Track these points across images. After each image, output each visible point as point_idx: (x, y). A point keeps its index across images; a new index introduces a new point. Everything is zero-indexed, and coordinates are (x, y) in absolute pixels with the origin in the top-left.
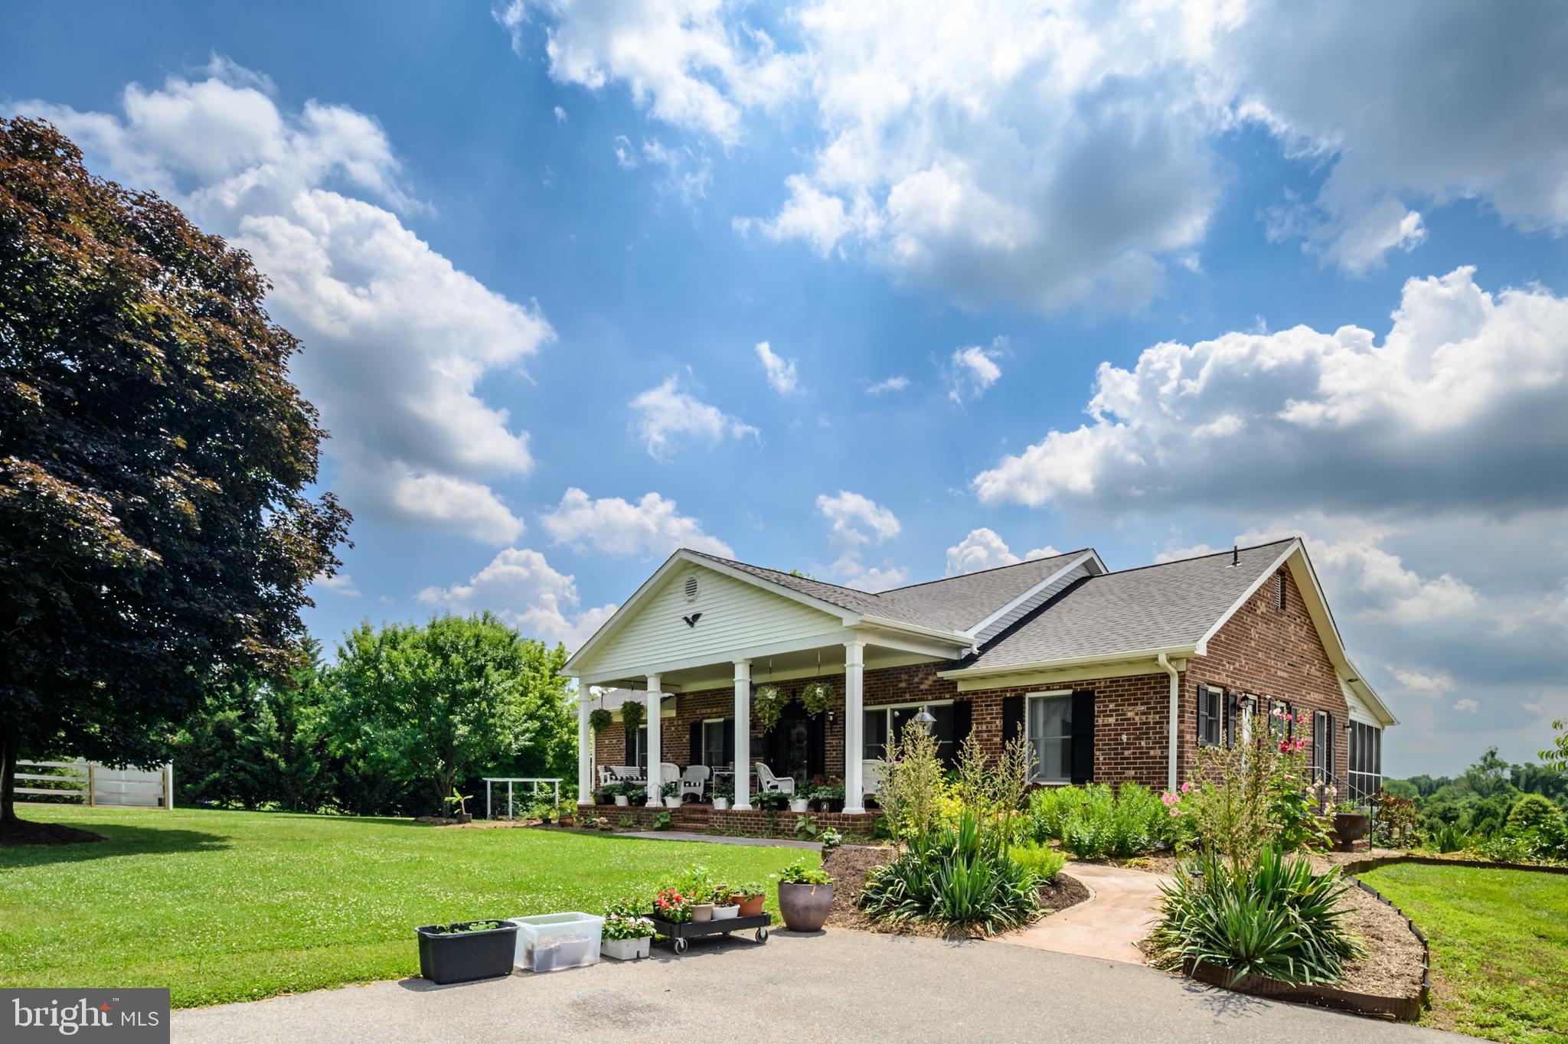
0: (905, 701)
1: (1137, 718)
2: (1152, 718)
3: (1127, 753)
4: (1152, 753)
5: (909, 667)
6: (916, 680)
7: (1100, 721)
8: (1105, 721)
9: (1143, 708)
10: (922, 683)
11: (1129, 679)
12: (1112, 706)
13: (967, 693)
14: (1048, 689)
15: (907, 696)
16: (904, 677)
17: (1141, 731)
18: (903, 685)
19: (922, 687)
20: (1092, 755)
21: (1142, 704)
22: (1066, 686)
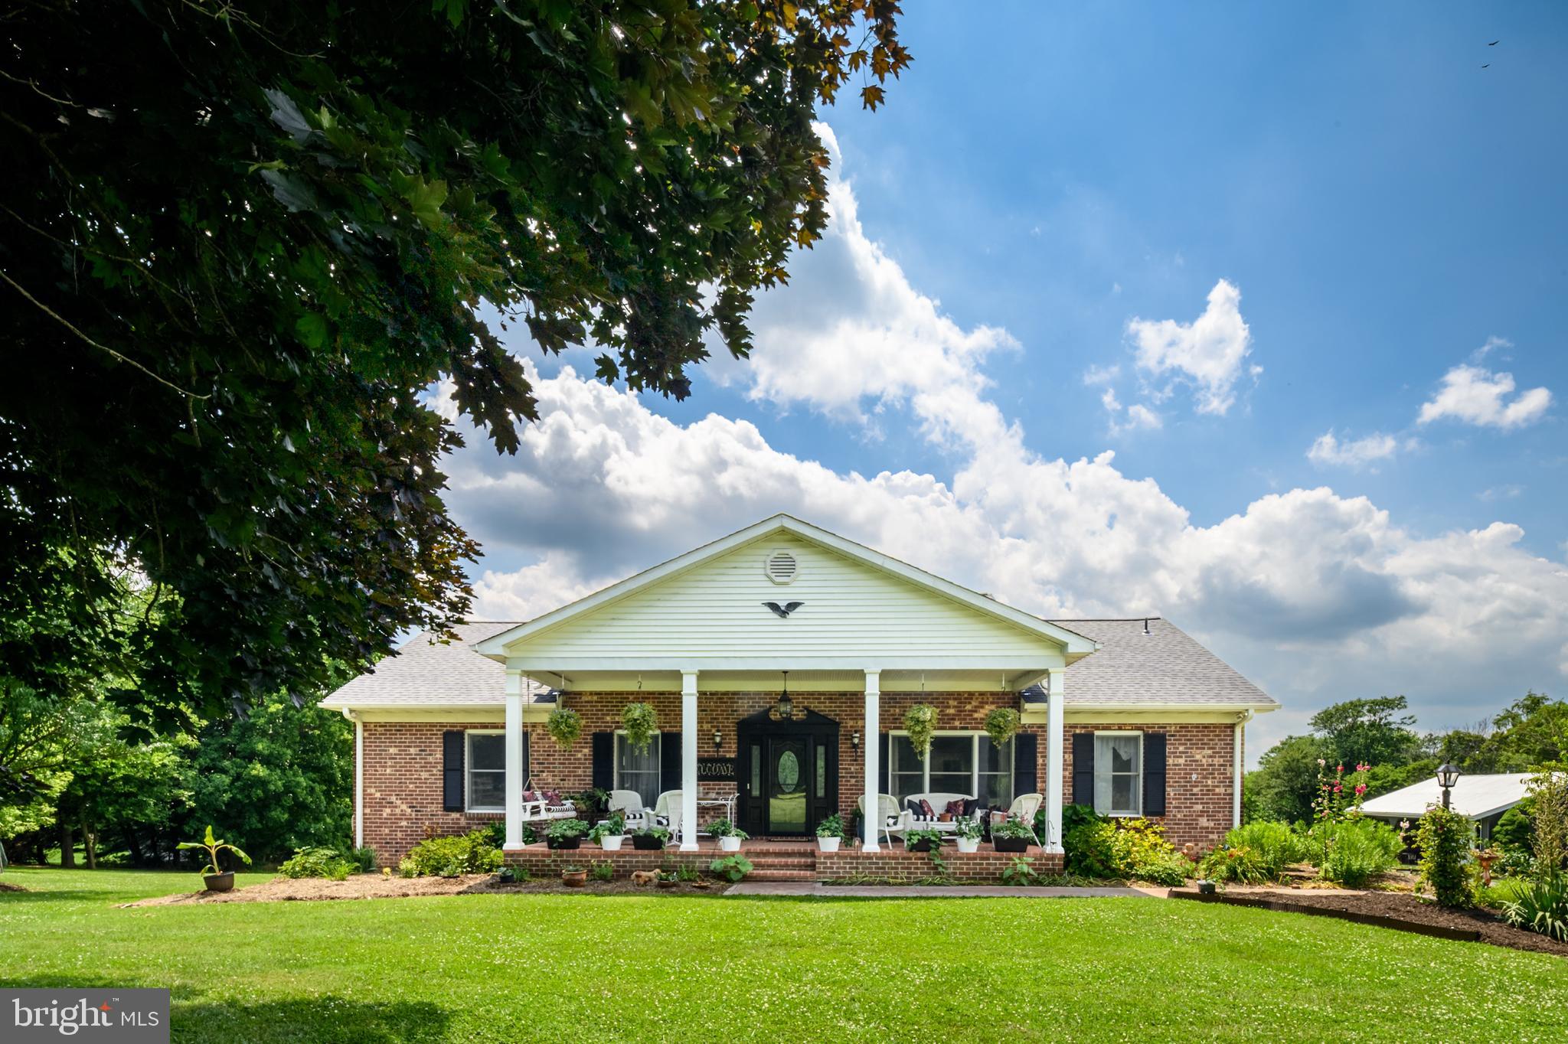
0: (955, 728)
1: (1204, 761)
2: (1217, 761)
3: (1195, 790)
4: (1217, 790)
5: (959, 693)
6: (968, 707)
7: (1170, 761)
8: (1175, 760)
9: (1210, 752)
10: (976, 711)
11: (1197, 726)
12: (1181, 749)
13: (1031, 726)
14: (1120, 729)
15: (957, 723)
16: (952, 703)
17: (1208, 772)
18: (952, 711)
19: (976, 715)
20: (1164, 791)
21: (1209, 749)
22: (1138, 728)
